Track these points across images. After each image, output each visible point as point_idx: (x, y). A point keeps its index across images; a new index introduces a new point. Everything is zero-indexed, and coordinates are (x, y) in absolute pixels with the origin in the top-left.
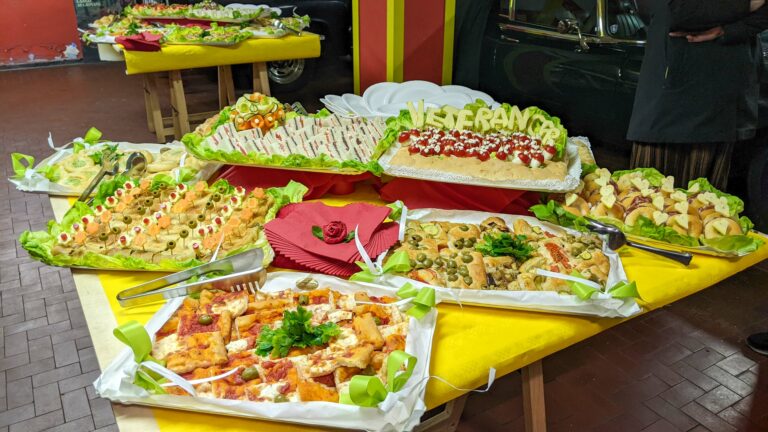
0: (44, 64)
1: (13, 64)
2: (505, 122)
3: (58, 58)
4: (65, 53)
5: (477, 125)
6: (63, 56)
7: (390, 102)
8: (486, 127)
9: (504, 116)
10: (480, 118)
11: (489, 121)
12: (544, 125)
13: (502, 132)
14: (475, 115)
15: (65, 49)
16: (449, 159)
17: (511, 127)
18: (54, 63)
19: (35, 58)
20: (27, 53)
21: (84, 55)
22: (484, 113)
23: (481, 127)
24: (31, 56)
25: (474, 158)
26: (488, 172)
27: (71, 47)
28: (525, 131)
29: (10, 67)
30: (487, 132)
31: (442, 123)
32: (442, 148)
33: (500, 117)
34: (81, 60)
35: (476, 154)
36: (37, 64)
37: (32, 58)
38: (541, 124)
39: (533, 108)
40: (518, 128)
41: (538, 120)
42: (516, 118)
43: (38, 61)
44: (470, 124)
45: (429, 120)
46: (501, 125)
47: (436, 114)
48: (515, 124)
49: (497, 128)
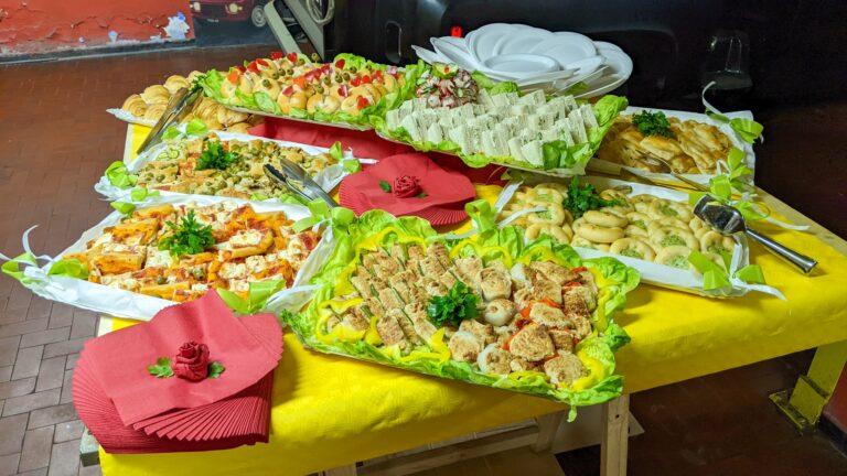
0: (133, 48)
1: (83, 47)
3: (156, 39)
4: (166, 29)
6: (164, 35)
15: (166, 24)
18: (148, 46)
19: (118, 38)
20: (105, 29)
21: (197, 34)
24: (113, 35)
27: (176, 19)
29: (80, 53)
34: (193, 41)
36: (121, 49)
37: (113, 39)
43: (124, 42)
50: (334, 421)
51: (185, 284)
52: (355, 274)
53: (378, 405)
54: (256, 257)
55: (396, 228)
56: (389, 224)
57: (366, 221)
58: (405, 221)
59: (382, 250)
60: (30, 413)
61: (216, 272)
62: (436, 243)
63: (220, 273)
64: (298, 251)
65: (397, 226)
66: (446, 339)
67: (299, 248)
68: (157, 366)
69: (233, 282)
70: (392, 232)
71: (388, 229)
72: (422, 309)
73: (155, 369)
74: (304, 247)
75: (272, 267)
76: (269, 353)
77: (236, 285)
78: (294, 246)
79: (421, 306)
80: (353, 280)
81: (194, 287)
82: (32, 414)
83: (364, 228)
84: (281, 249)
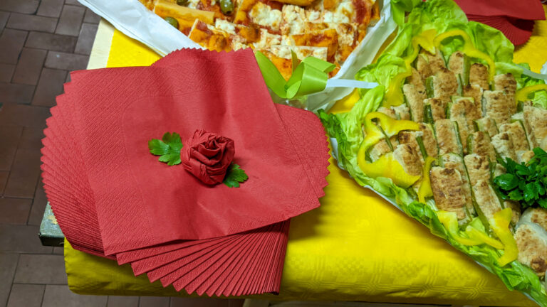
50: (354, 280)
51: (209, 15)
52: (408, 80)
53: (409, 276)
54: (297, 8)
55: (466, 34)
56: (460, 26)
57: (432, 9)
58: (482, 30)
59: (439, 56)
60: (29, 31)
61: (247, 11)
62: (509, 75)
63: (251, 14)
64: (346, 20)
65: (468, 31)
66: (512, 226)
67: (349, 16)
68: (160, 142)
69: (264, 33)
70: (460, 37)
71: (456, 32)
72: (486, 167)
73: (159, 148)
74: (354, 17)
75: (315, 32)
76: (309, 181)
77: (268, 40)
78: (344, 11)
79: (486, 163)
80: (406, 88)
81: (218, 22)
82: (31, 33)
83: (426, 17)
84: (327, 9)
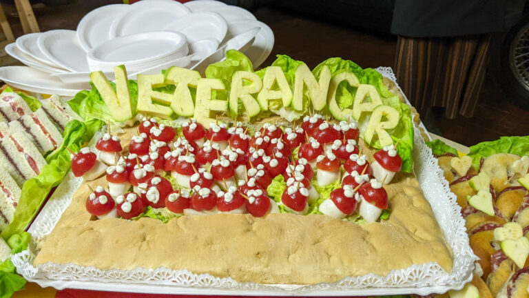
2: (285, 95)
5: (235, 107)
7: (118, 34)
8: (252, 109)
9: (283, 83)
10: (238, 91)
11: (255, 96)
12: (360, 95)
13: (282, 112)
14: (228, 87)
16: (181, 220)
17: (298, 105)
22: (245, 82)
23: (242, 109)
25: (237, 213)
26: (271, 255)
28: (326, 111)
30: (254, 120)
31: (167, 105)
32: (165, 189)
33: (275, 87)
35: (239, 200)
38: (352, 90)
39: (333, 61)
40: (311, 106)
41: (345, 83)
42: (305, 88)
44: (221, 106)
45: (144, 104)
46: (280, 101)
47: (157, 88)
48: (305, 99)
49: (273, 108)
